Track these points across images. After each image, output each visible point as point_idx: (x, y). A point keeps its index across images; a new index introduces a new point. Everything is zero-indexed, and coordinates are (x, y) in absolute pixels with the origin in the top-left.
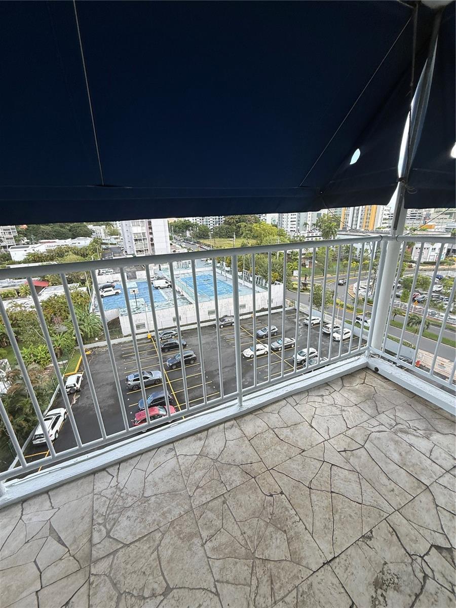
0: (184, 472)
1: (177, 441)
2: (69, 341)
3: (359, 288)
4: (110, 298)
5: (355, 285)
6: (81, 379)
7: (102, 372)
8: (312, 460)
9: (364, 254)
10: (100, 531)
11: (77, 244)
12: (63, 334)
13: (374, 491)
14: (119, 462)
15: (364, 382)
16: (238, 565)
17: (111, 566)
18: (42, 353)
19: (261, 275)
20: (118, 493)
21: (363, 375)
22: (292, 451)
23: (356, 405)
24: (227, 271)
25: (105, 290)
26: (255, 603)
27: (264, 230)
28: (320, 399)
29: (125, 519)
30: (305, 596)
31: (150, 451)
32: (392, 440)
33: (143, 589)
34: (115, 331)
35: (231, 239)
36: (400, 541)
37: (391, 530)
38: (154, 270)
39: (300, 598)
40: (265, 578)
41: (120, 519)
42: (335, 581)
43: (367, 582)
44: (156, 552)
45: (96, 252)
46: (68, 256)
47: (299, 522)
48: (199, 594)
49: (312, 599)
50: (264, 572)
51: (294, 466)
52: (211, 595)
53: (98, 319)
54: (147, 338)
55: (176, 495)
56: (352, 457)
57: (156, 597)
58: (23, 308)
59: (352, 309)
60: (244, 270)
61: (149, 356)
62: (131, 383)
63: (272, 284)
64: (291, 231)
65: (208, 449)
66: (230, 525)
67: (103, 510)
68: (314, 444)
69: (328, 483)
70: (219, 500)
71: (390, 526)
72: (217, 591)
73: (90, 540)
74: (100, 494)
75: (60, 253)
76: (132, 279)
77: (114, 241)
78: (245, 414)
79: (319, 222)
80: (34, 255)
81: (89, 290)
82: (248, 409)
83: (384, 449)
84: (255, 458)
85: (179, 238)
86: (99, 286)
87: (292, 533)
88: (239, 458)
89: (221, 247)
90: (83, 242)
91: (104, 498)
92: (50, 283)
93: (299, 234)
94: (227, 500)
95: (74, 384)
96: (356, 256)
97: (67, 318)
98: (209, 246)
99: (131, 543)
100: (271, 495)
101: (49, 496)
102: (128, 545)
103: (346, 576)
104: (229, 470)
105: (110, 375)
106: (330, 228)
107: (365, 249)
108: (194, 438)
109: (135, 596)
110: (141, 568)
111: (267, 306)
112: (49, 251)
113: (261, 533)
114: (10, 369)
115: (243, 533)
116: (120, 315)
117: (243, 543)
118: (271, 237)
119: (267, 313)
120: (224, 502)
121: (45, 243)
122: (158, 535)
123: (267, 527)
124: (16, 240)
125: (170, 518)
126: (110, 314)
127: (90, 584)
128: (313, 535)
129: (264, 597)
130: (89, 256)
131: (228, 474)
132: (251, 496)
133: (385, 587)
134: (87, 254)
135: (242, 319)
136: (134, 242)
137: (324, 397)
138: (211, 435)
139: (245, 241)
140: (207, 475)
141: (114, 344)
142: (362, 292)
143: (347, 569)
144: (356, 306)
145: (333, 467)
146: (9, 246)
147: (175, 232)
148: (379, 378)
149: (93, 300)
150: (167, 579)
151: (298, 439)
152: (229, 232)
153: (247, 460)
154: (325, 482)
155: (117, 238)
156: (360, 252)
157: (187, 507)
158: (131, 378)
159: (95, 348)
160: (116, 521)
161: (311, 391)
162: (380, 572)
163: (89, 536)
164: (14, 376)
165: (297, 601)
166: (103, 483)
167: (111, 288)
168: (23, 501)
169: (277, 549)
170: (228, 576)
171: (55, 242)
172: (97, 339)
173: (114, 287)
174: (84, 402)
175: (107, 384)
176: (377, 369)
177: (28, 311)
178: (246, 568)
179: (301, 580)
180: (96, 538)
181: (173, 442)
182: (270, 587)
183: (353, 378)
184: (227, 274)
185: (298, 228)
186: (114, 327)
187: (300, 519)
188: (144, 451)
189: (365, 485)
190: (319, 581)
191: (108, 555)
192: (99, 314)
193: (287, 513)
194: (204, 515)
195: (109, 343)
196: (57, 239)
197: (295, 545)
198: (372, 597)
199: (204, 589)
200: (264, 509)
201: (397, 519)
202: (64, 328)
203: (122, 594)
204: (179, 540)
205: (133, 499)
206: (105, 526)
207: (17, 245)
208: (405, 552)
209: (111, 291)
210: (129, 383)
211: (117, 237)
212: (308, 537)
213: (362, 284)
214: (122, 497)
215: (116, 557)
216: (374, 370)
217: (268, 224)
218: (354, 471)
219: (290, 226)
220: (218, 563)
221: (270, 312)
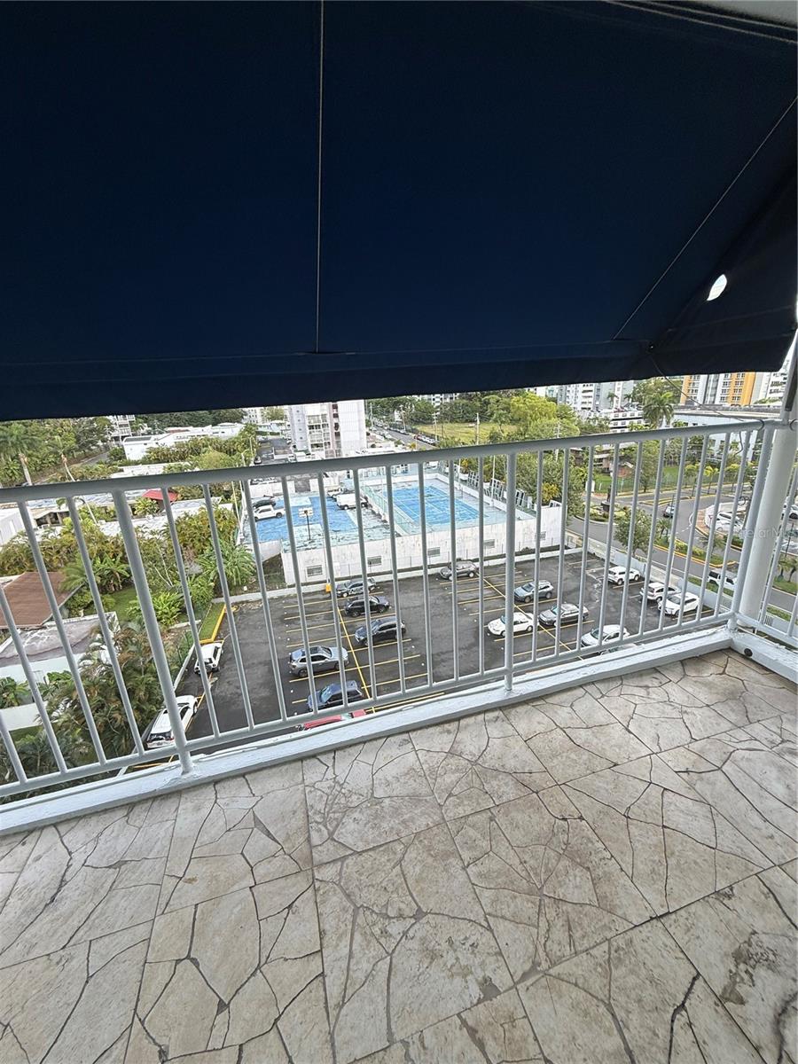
0: (427, 773)
1: (414, 730)
2: (204, 589)
3: (717, 517)
4: (268, 522)
5: (710, 510)
6: (219, 651)
7: (252, 643)
8: (631, 778)
9: (730, 452)
10: (319, 831)
11: (220, 434)
12: (196, 577)
13: (738, 834)
14: (335, 749)
15: (724, 671)
16: (518, 901)
17: (340, 874)
18: (165, 606)
19: (525, 489)
20: (338, 788)
21: (722, 660)
22: (596, 763)
23: (708, 706)
24: (462, 480)
25: (261, 508)
26: (545, 948)
27: (532, 408)
28: (643, 692)
29: (351, 821)
30: (622, 953)
31: (376, 739)
32: (773, 763)
33: (386, 906)
34: (275, 578)
35: (471, 425)
36: (781, 907)
37: (766, 890)
38: (340, 477)
39: (613, 954)
40: (560, 923)
41: (344, 821)
42: (670, 942)
43: (722, 953)
44: (398, 867)
45: (249, 446)
46: (206, 454)
47: (610, 859)
48: (463, 924)
49: (633, 959)
50: (557, 915)
51: (599, 783)
52: (482, 930)
53: (249, 555)
54: (324, 590)
55: (420, 800)
56: (699, 782)
57: (404, 918)
58: (140, 534)
59: (702, 556)
60: (493, 479)
61: (327, 621)
62: (298, 665)
63: (543, 505)
64: (583, 408)
65: (462, 746)
66: (503, 848)
67: (320, 806)
68: (634, 757)
69: (657, 813)
70: (484, 815)
71: (764, 884)
72: (489, 925)
73: (309, 840)
74: (313, 787)
75: (195, 449)
76: (302, 491)
77: (277, 430)
78: (516, 703)
79: (639, 392)
80: (157, 451)
81: (235, 508)
82: (521, 696)
83: (757, 776)
84: (537, 766)
85: (381, 423)
86: (253, 502)
87: (600, 872)
88: (511, 764)
89: (453, 438)
90: (229, 431)
91: (319, 793)
92: (179, 496)
93: (598, 415)
94: (495, 817)
95: (210, 659)
96: (712, 456)
97: (202, 553)
98: (432, 436)
99: (363, 851)
100: (565, 819)
101: (247, 780)
102: (360, 853)
103: (687, 938)
104: (496, 777)
105: (264, 649)
106: (661, 403)
107: (730, 442)
108: (438, 729)
109: (376, 913)
110: (381, 882)
111: (533, 546)
112: (179, 445)
113: (550, 866)
114: (119, 629)
115: (523, 862)
116: (282, 550)
117: (524, 874)
118: (545, 420)
119: (532, 557)
120: (492, 819)
121: (173, 432)
122: (399, 848)
123: (559, 860)
124: (132, 428)
125: (414, 828)
126: (267, 549)
127: (316, 890)
128: (634, 879)
129: (559, 944)
130: (238, 453)
131: (494, 783)
132: (532, 816)
133: (752, 962)
134: (234, 451)
135: (488, 567)
136: (308, 431)
137: (650, 690)
138: (465, 728)
139: (497, 428)
140: (464, 780)
141: (272, 599)
142: (723, 524)
143: (689, 930)
144: (711, 552)
145: (665, 792)
146: (123, 437)
147: (374, 412)
148: (753, 666)
149: (241, 524)
150: (418, 901)
151: (607, 747)
152: (468, 412)
153: (523, 768)
154: (652, 811)
155: (281, 424)
156: (721, 448)
157: (437, 818)
158: (297, 656)
159: (243, 602)
160: (339, 823)
161: (626, 679)
162: (745, 942)
163: (307, 835)
164: (125, 639)
165: (609, 957)
166: (314, 773)
167: (270, 507)
168: (216, 781)
169: (576, 887)
170: (503, 911)
171: (187, 430)
172: (245, 588)
173: (274, 505)
174: (226, 690)
175: (260, 663)
176: (748, 653)
177: (146, 538)
178: (530, 905)
179: (614, 933)
180: (316, 839)
181: (408, 732)
182: (567, 934)
183: (703, 663)
184: (462, 485)
185: (597, 403)
186: (272, 570)
187: (612, 856)
188: (369, 739)
189: (721, 823)
190: (645, 938)
191: (334, 861)
192: (251, 547)
193: (590, 845)
194: (463, 831)
195: (264, 595)
196: (190, 425)
197: (605, 888)
198: (731, 971)
199: (470, 921)
200: (554, 835)
201: (776, 877)
202: (197, 569)
203: (359, 908)
204: (430, 857)
205: (358, 798)
206: (325, 826)
207: (133, 435)
208: (789, 923)
209: (269, 510)
210: (294, 664)
211: (281, 422)
212: (625, 880)
213: (725, 508)
214: (344, 794)
215: (345, 865)
216: (743, 653)
217: (540, 397)
218: (702, 801)
219: (580, 399)
220: (487, 893)
221: (538, 556)
